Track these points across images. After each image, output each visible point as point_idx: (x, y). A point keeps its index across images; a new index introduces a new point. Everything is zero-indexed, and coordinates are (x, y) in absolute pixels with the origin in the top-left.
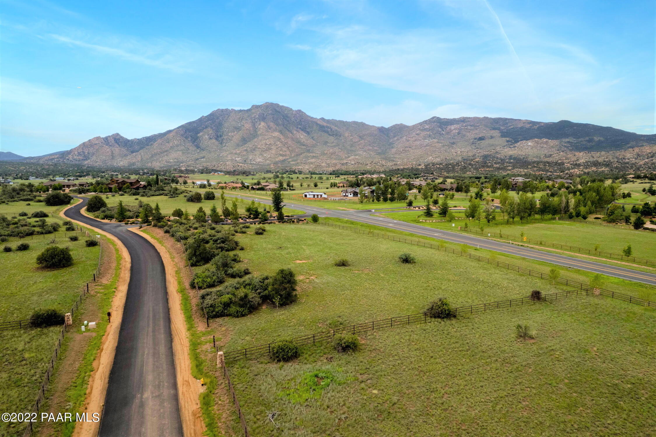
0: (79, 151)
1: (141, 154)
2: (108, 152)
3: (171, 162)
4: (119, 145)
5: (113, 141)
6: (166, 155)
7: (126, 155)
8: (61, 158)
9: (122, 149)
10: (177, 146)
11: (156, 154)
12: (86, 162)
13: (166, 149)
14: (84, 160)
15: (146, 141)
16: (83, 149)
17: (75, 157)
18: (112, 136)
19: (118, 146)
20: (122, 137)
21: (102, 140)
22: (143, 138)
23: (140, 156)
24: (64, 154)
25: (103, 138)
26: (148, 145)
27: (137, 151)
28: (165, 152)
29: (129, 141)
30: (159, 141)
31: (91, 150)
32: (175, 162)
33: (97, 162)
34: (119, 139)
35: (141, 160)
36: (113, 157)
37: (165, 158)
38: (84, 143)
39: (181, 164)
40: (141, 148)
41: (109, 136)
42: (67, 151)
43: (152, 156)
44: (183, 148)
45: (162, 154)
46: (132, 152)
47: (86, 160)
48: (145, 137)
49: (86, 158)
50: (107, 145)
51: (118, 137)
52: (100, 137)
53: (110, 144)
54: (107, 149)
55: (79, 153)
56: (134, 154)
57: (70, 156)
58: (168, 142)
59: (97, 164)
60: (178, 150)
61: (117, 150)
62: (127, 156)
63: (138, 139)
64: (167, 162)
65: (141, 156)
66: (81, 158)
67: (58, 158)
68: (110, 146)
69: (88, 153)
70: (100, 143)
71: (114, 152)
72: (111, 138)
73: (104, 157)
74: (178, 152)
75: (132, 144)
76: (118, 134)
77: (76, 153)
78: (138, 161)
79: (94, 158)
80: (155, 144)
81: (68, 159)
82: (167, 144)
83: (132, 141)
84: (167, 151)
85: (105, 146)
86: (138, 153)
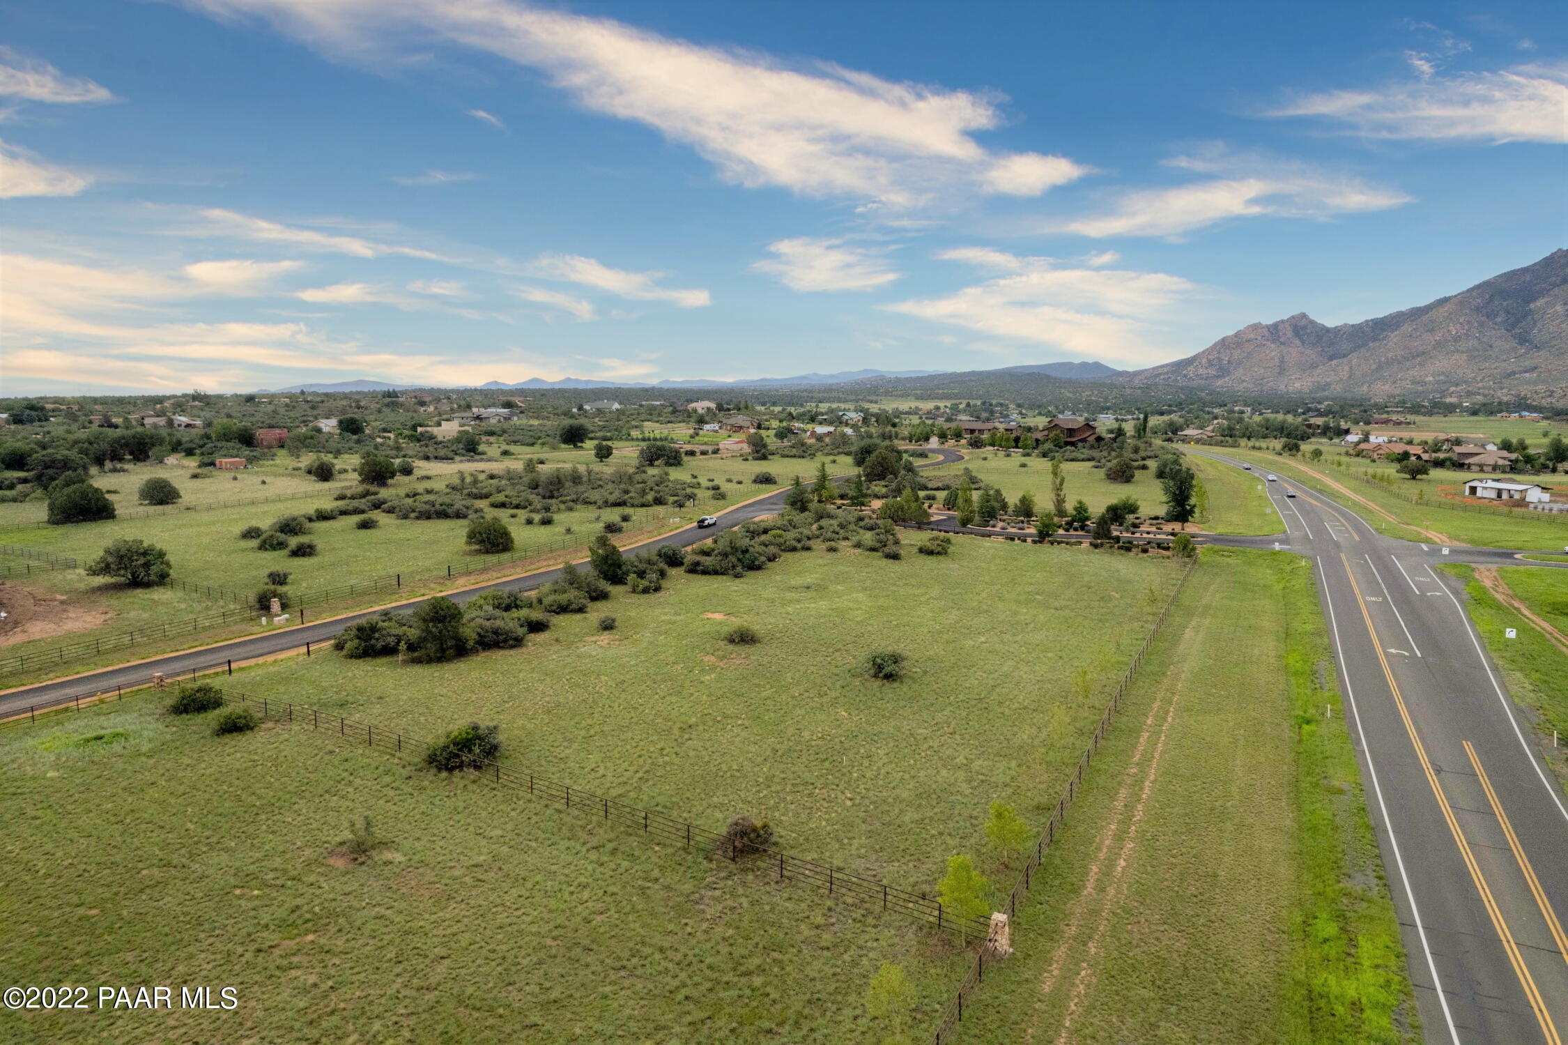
0: (1211, 358)
1: (1350, 362)
2: (1272, 359)
3: (1424, 384)
4: (1303, 342)
5: (1290, 334)
6: (1420, 364)
7: (1313, 366)
8: (1173, 372)
9: (1308, 352)
10: (1457, 339)
11: (1389, 363)
12: (1220, 382)
13: (1421, 349)
14: (1218, 377)
15: (1374, 329)
16: (1219, 353)
17: (1201, 371)
18: (1288, 320)
19: (1298, 342)
20: (1312, 322)
21: (1265, 330)
22: (1367, 321)
23: (1347, 368)
24: (1179, 367)
25: (1268, 327)
26: (1375, 339)
27: (1345, 356)
28: (1418, 356)
29: (1328, 330)
30: (1407, 328)
31: (1237, 354)
32: (1438, 382)
33: (1244, 381)
34: (1305, 327)
35: (1350, 377)
36: (1282, 370)
37: (1415, 372)
38: (1224, 340)
39: (1452, 389)
40: (1357, 348)
41: (1282, 322)
42: (1188, 359)
43: (1379, 369)
44: (1472, 343)
45: (1408, 363)
46: (1331, 358)
47: (1223, 376)
48: (1372, 320)
49: (1223, 372)
50: (1274, 341)
51: (1304, 322)
52: (1260, 324)
53: (1282, 340)
54: (1273, 351)
55: (1209, 361)
56: (1335, 362)
57: (1191, 368)
58: (1432, 331)
59: (1241, 387)
60: (1458, 351)
61: (1294, 352)
62: (1317, 367)
63: (1353, 326)
64: (1414, 382)
65: (1351, 368)
66: (1212, 372)
67: (1167, 373)
68: (1282, 343)
69: (1229, 361)
70: (1259, 338)
71: (1286, 358)
72: (1287, 325)
73: (1262, 371)
74: (1456, 356)
75: (1336, 337)
76: (1304, 316)
77: (1204, 361)
78: (1341, 380)
79: (1239, 373)
80: (1394, 337)
81: (1185, 376)
82: (1427, 336)
83: (1336, 331)
84: (1424, 353)
85: (1269, 343)
86: (1345, 360)
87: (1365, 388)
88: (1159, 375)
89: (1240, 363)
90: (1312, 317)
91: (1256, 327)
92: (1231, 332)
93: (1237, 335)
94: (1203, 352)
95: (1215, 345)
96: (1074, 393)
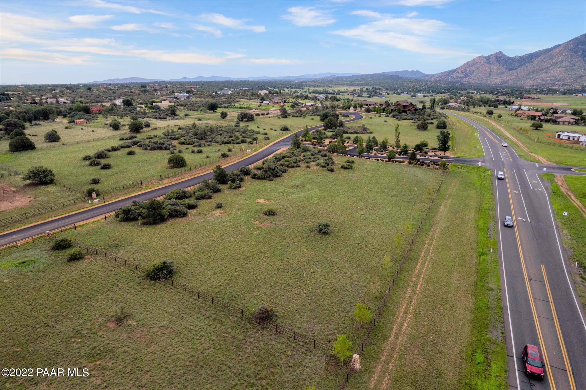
0: (462, 70)
1: (517, 71)
2: (486, 70)
3: (546, 80)
4: (499, 63)
5: (494, 60)
6: (545, 72)
7: (503, 73)
8: (447, 75)
9: (501, 67)
10: (561, 62)
11: (533, 72)
12: (465, 80)
13: (547, 66)
14: (464, 78)
15: (528, 58)
16: (466, 68)
17: (458, 75)
18: (494, 54)
19: (497, 64)
20: (504, 55)
21: (485, 59)
22: (526, 55)
23: (516, 74)
24: (450, 73)
25: (486, 57)
26: (528, 62)
27: (515, 69)
28: (545, 69)
29: (510, 58)
30: (542, 58)
31: (473, 68)
32: (551, 80)
33: (474, 79)
34: (501, 57)
35: (517, 78)
36: (490, 75)
37: (543, 76)
38: (468, 63)
39: (557, 83)
40: (521, 66)
41: (492, 55)
42: (453, 70)
43: (529, 74)
44: (567, 64)
45: (540, 72)
46: (510, 70)
47: (466, 77)
48: (528, 54)
49: (467, 75)
50: (488, 63)
51: (500, 55)
52: (483, 56)
53: (491, 62)
54: (487, 67)
55: (461, 71)
56: (511, 72)
57: (454, 74)
58: (551, 59)
59: (473, 82)
60: (561, 67)
61: (495, 67)
63: (520, 57)
64: (542, 80)
65: (517, 74)
66: (462, 75)
68: (491, 64)
69: (469, 71)
70: (482, 62)
71: (492, 70)
72: (493, 56)
73: (482, 75)
74: (560, 69)
75: (513, 61)
76: (501, 52)
77: (460, 71)
78: (513, 79)
79: (473, 76)
80: (536, 61)
81: (452, 77)
82: (549, 61)
83: (513, 59)
84: (547, 68)
85: (485, 64)
86: (515, 71)
87: (522, 82)
88: (442, 76)
89: (473, 72)
90: (504, 53)
91: (481, 57)
92: (471, 59)
93: (473, 60)
94: (459, 67)
95: (464, 64)
96: (408, 84)
